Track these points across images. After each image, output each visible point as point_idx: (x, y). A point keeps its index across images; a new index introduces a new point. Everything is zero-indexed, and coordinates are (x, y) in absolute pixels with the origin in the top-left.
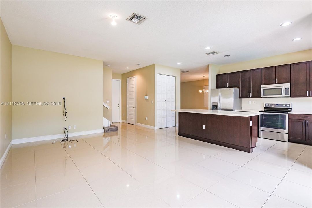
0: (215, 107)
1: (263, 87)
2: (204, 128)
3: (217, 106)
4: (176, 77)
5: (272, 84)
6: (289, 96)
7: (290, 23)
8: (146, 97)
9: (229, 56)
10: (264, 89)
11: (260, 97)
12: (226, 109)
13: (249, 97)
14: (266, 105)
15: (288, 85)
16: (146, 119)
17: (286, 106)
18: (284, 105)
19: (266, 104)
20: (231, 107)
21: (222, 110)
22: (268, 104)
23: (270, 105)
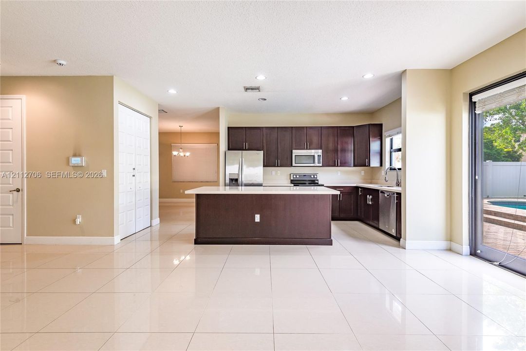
0: (234, 182)
1: (296, 152)
2: (256, 221)
3: (236, 180)
4: (153, 120)
5: (304, 149)
6: (321, 165)
7: (372, 75)
8: (75, 161)
9: (265, 99)
10: (295, 156)
11: (291, 165)
12: (253, 183)
13: (278, 166)
14: (293, 177)
15: (320, 152)
16: (78, 221)
17: (314, 177)
18: (312, 176)
19: (293, 175)
20: (260, 180)
21: (246, 185)
22: (296, 176)
23: (298, 176)
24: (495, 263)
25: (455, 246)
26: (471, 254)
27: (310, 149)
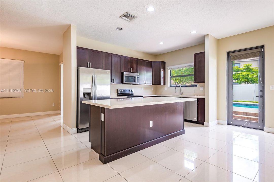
1: (126, 74)
5: (129, 72)
6: (139, 83)
7: (196, 32)
10: (125, 76)
14: (120, 91)
17: (132, 91)
22: (122, 90)
23: (123, 91)
24: (241, 126)
25: (220, 121)
26: (228, 124)
27: (132, 72)
